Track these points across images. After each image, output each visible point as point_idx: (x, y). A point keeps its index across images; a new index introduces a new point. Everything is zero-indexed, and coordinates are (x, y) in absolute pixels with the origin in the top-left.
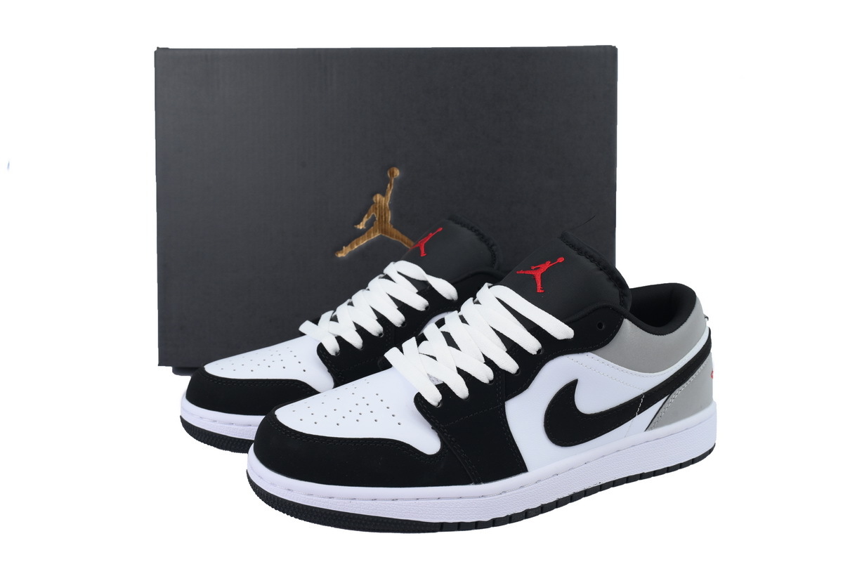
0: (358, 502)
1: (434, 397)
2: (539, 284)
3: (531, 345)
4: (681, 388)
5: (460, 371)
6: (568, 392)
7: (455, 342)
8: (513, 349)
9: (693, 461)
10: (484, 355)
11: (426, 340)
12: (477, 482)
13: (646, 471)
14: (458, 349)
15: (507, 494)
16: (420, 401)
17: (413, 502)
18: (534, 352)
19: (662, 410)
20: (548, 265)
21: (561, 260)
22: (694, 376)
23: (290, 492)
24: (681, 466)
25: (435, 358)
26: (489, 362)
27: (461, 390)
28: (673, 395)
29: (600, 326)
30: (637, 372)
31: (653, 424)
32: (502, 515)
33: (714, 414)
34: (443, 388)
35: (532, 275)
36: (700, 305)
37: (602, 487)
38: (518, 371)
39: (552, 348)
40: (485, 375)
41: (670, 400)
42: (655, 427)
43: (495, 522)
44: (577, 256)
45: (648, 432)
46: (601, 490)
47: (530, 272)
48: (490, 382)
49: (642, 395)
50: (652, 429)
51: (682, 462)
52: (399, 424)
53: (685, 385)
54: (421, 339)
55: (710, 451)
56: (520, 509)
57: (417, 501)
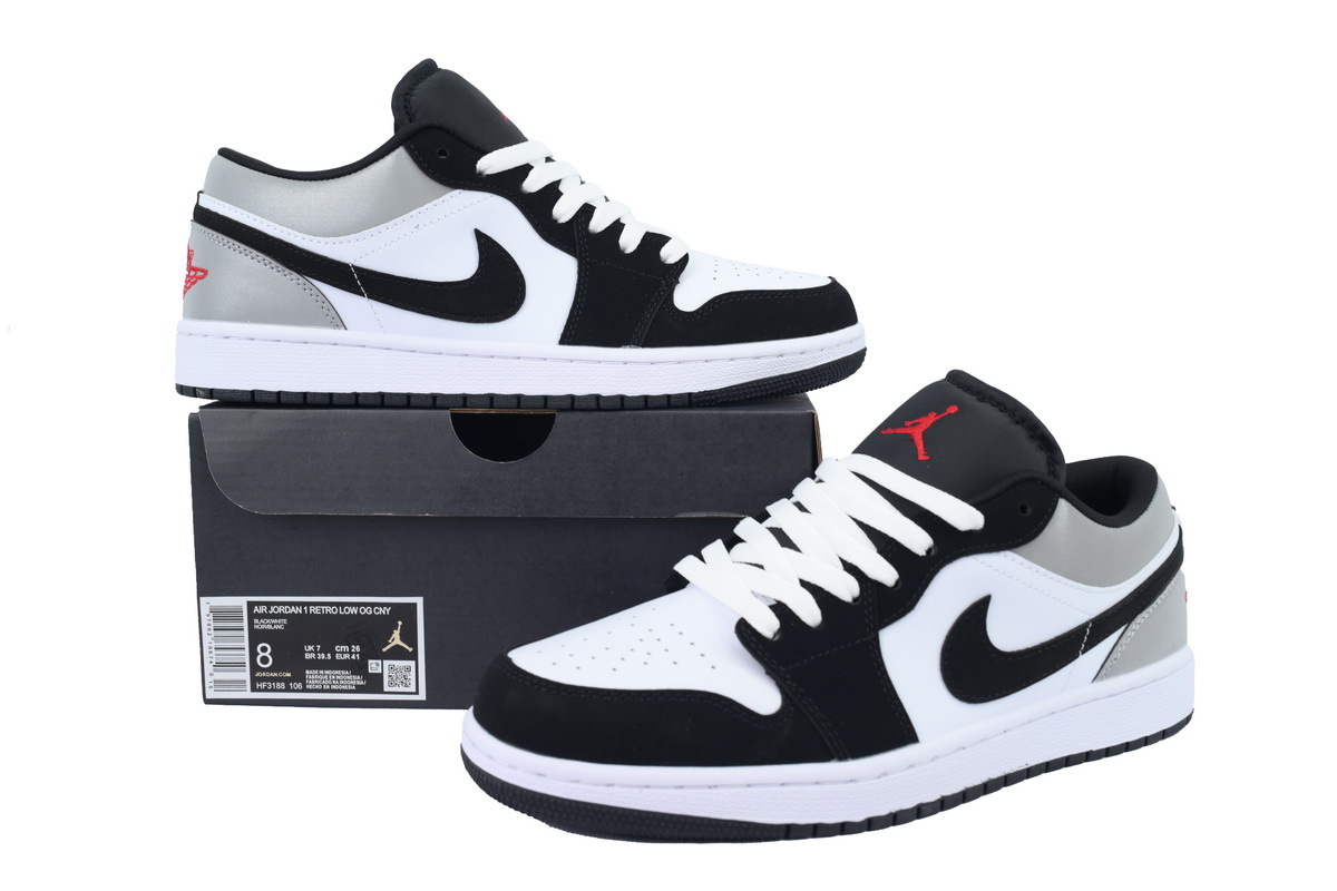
0: (654, 791)
1: (768, 625)
2: (920, 447)
3: (918, 540)
4: (1145, 614)
5: (804, 584)
6: (975, 616)
7: (791, 541)
8: (888, 547)
9: (1164, 734)
10: (841, 560)
11: (742, 541)
12: (842, 757)
13: (1095, 748)
14: (798, 550)
15: (890, 777)
16: (745, 631)
17: (743, 790)
18: (922, 553)
19: (1118, 648)
20: (932, 418)
21: (953, 409)
22: (1162, 596)
23: (541, 778)
24: (1146, 741)
25: (761, 567)
26: (850, 568)
27: (810, 613)
28: (1134, 625)
29: (1024, 509)
30: (1080, 585)
31: (1103, 671)
32: (883, 811)
33: (1190, 661)
34: (780, 609)
35: (907, 434)
36: (1164, 488)
37: (1030, 773)
38: (897, 583)
39: (951, 544)
40: (847, 589)
41: (1129, 633)
42: (1107, 676)
43: (871, 824)
44: (979, 403)
45: (1096, 684)
46: (1028, 777)
47: (903, 431)
48: (855, 600)
49: (1087, 623)
50: (1102, 679)
51: (1148, 734)
52: (713, 667)
53: (1150, 609)
54: (732, 541)
55: (1188, 719)
56: (909, 803)
57: (749, 789)
